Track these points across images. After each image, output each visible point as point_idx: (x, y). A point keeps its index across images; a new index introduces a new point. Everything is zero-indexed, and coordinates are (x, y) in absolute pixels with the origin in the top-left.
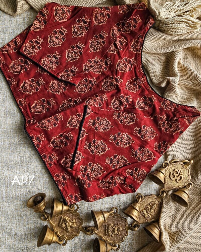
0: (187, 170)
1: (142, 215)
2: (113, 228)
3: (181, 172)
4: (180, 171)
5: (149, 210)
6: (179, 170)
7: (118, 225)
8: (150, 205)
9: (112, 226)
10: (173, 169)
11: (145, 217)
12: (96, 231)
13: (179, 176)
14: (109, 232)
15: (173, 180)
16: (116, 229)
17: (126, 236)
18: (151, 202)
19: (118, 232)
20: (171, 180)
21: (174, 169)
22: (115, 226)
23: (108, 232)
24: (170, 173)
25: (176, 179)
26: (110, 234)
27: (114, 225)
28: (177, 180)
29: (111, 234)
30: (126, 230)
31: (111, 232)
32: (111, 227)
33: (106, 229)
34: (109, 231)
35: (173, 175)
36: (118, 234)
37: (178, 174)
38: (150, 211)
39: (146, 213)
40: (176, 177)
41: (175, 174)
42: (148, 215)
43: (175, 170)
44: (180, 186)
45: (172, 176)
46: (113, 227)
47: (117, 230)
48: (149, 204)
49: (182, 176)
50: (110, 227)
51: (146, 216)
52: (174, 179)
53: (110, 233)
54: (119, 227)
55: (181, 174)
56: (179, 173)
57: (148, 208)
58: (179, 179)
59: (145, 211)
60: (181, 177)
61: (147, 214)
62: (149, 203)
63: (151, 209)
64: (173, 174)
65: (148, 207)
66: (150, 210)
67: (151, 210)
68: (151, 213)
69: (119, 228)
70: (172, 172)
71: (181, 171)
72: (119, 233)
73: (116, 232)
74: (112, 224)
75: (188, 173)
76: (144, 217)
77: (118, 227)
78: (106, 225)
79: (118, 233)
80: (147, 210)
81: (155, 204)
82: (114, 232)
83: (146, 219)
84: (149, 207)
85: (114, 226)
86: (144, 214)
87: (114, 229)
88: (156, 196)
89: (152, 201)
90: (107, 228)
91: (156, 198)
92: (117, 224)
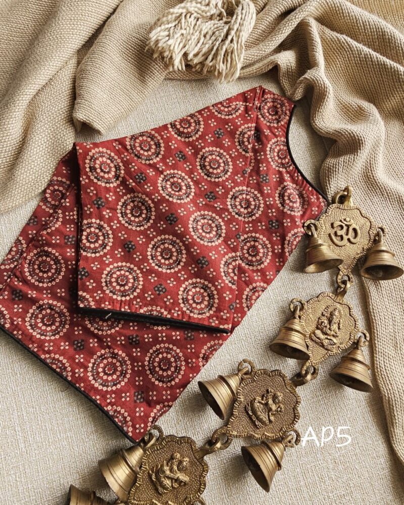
0: (356, 210)
1: (316, 343)
2: (262, 404)
3: (347, 222)
4: (343, 220)
5: (326, 327)
6: (341, 221)
7: (271, 392)
8: (326, 315)
9: (259, 402)
10: (328, 226)
11: (323, 346)
12: (234, 431)
13: (348, 230)
14: (261, 417)
15: (344, 246)
16: (270, 402)
17: (297, 402)
18: (326, 310)
19: (277, 406)
20: (341, 246)
21: (332, 225)
22: (266, 397)
23: (258, 418)
24: (330, 235)
25: (349, 240)
26: (264, 419)
27: (263, 396)
28: (352, 240)
29: (267, 418)
30: (291, 393)
31: (265, 414)
32: (258, 404)
33: (251, 414)
34: (259, 413)
35: (339, 236)
36: (281, 408)
37: (345, 228)
38: (330, 329)
39: (322, 336)
40: (345, 237)
41: (339, 233)
42: (327, 339)
43: (335, 225)
44: (365, 248)
45: (338, 238)
46: (263, 402)
47: (274, 402)
48: (323, 315)
49: (354, 226)
50: (256, 405)
51: (326, 342)
52: (345, 241)
53: (264, 416)
54: (275, 394)
55: (350, 225)
56: (344, 225)
57: (323, 324)
58: (353, 234)
59: (318, 332)
60: (355, 230)
61: (326, 336)
62: (323, 313)
63: (330, 322)
64: (336, 234)
65: (322, 322)
66: (328, 326)
67: (330, 325)
68: (332, 333)
69: (275, 398)
70: (332, 232)
71: (345, 220)
72: (282, 406)
73: (274, 407)
74: (258, 398)
75: (361, 213)
76: (320, 346)
77: (271, 396)
78: (246, 406)
79: (279, 407)
80: (323, 328)
81: (334, 310)
82: (270, 410)
83: (327, 349)
84: (326, 322)
85: (262, 400)
86: (318, 338)
87: (266, 404)
88: (331, 295)
89: (327, 307)
90: (252, 410)
91: (333, 298)
92: (267, 391)
